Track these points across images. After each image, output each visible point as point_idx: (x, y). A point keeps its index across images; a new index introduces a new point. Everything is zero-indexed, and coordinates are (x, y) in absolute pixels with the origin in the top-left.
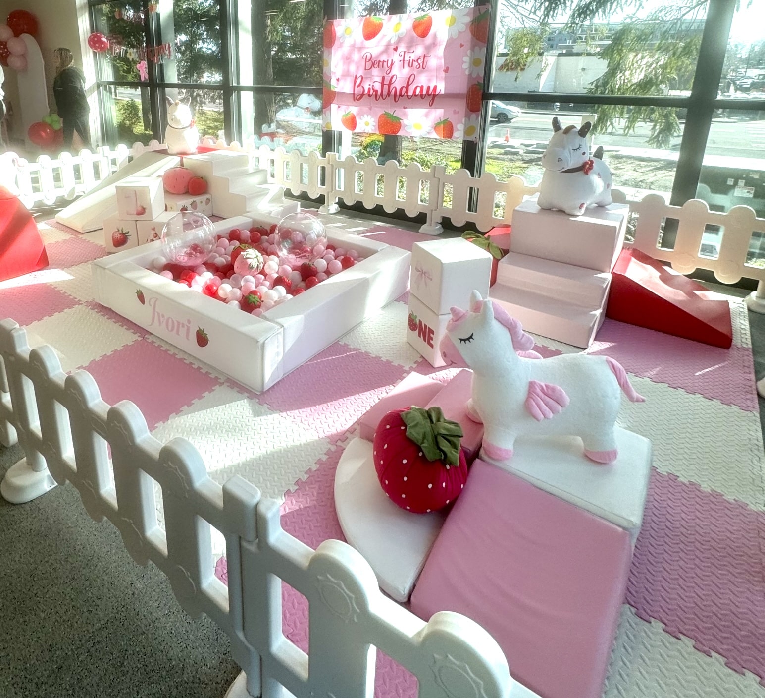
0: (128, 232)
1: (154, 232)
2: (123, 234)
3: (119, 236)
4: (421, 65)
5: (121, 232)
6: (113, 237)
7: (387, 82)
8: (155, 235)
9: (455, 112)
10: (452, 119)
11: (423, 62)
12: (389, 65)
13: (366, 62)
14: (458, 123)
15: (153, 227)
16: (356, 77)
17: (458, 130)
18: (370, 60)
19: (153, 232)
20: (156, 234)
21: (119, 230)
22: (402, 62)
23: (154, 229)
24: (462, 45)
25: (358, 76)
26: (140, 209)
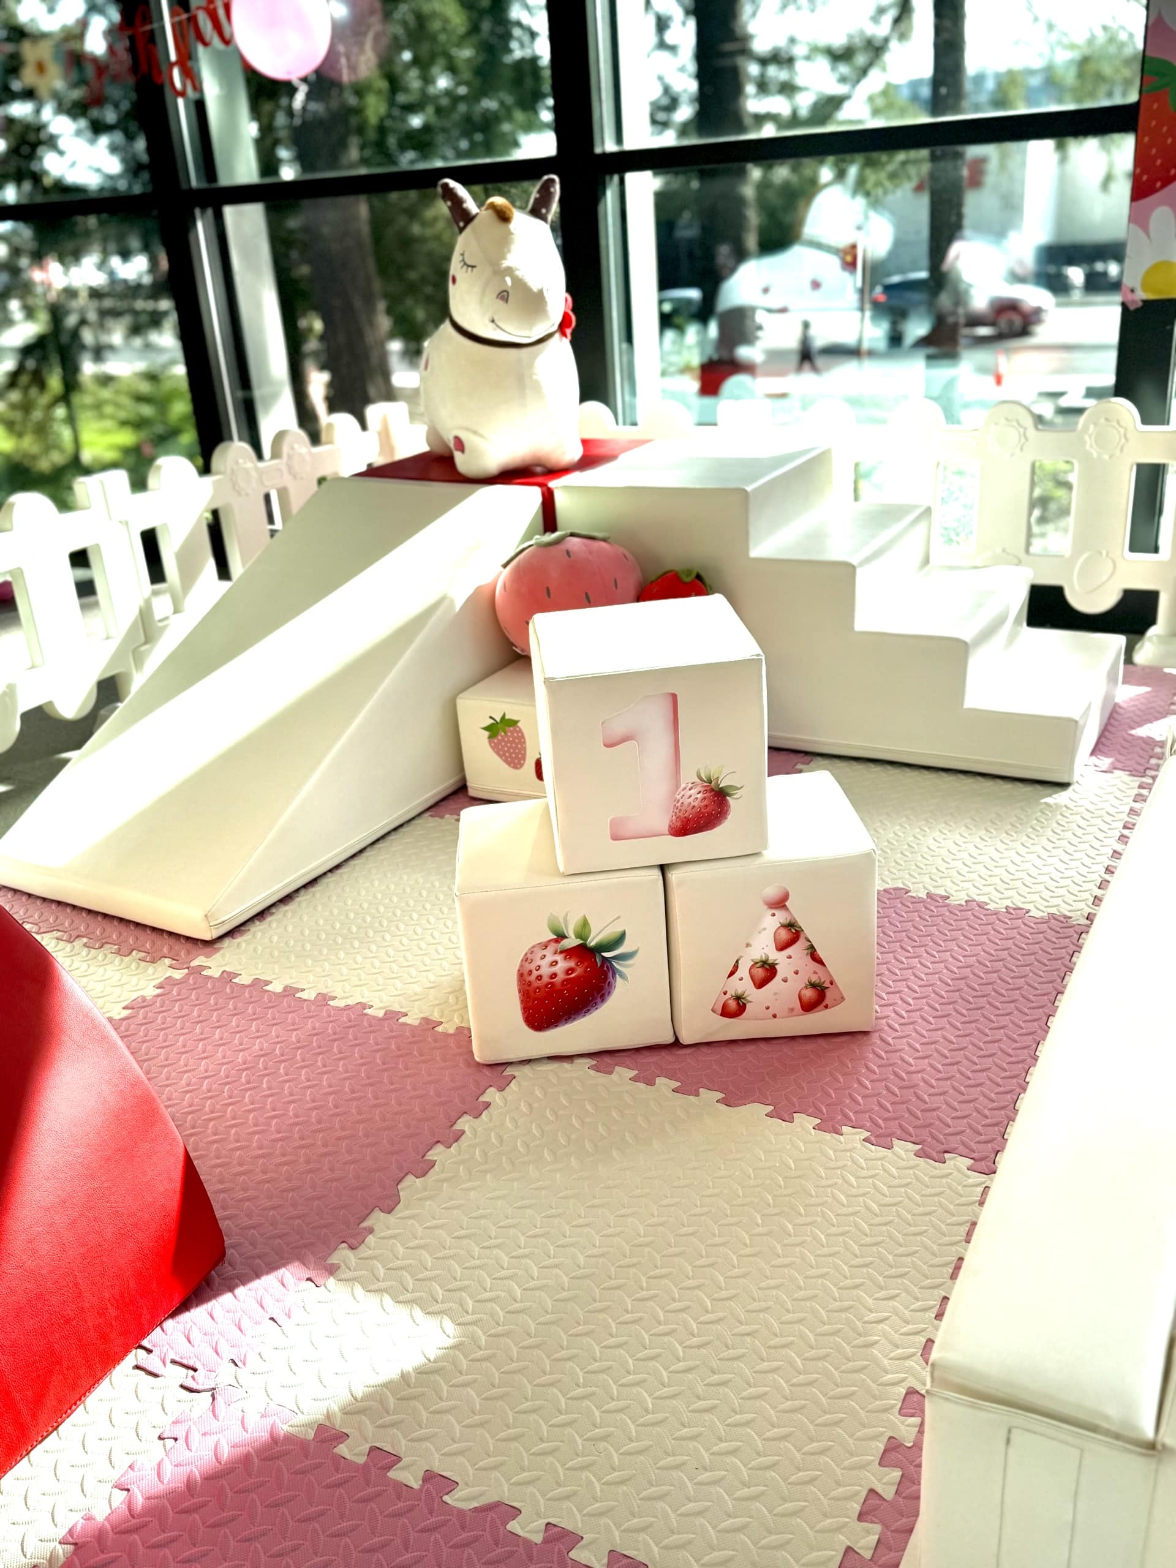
0: (620, 939)
1: (781, 917)
2: (583, 952)
3: (563, 965)
5: (572, 942)
6: (521, 975)
8: (784, 935)
19: (772, 922)
20: (790, 925)
21: (561, 937)
23: (780, 903)
26: (694, 797)
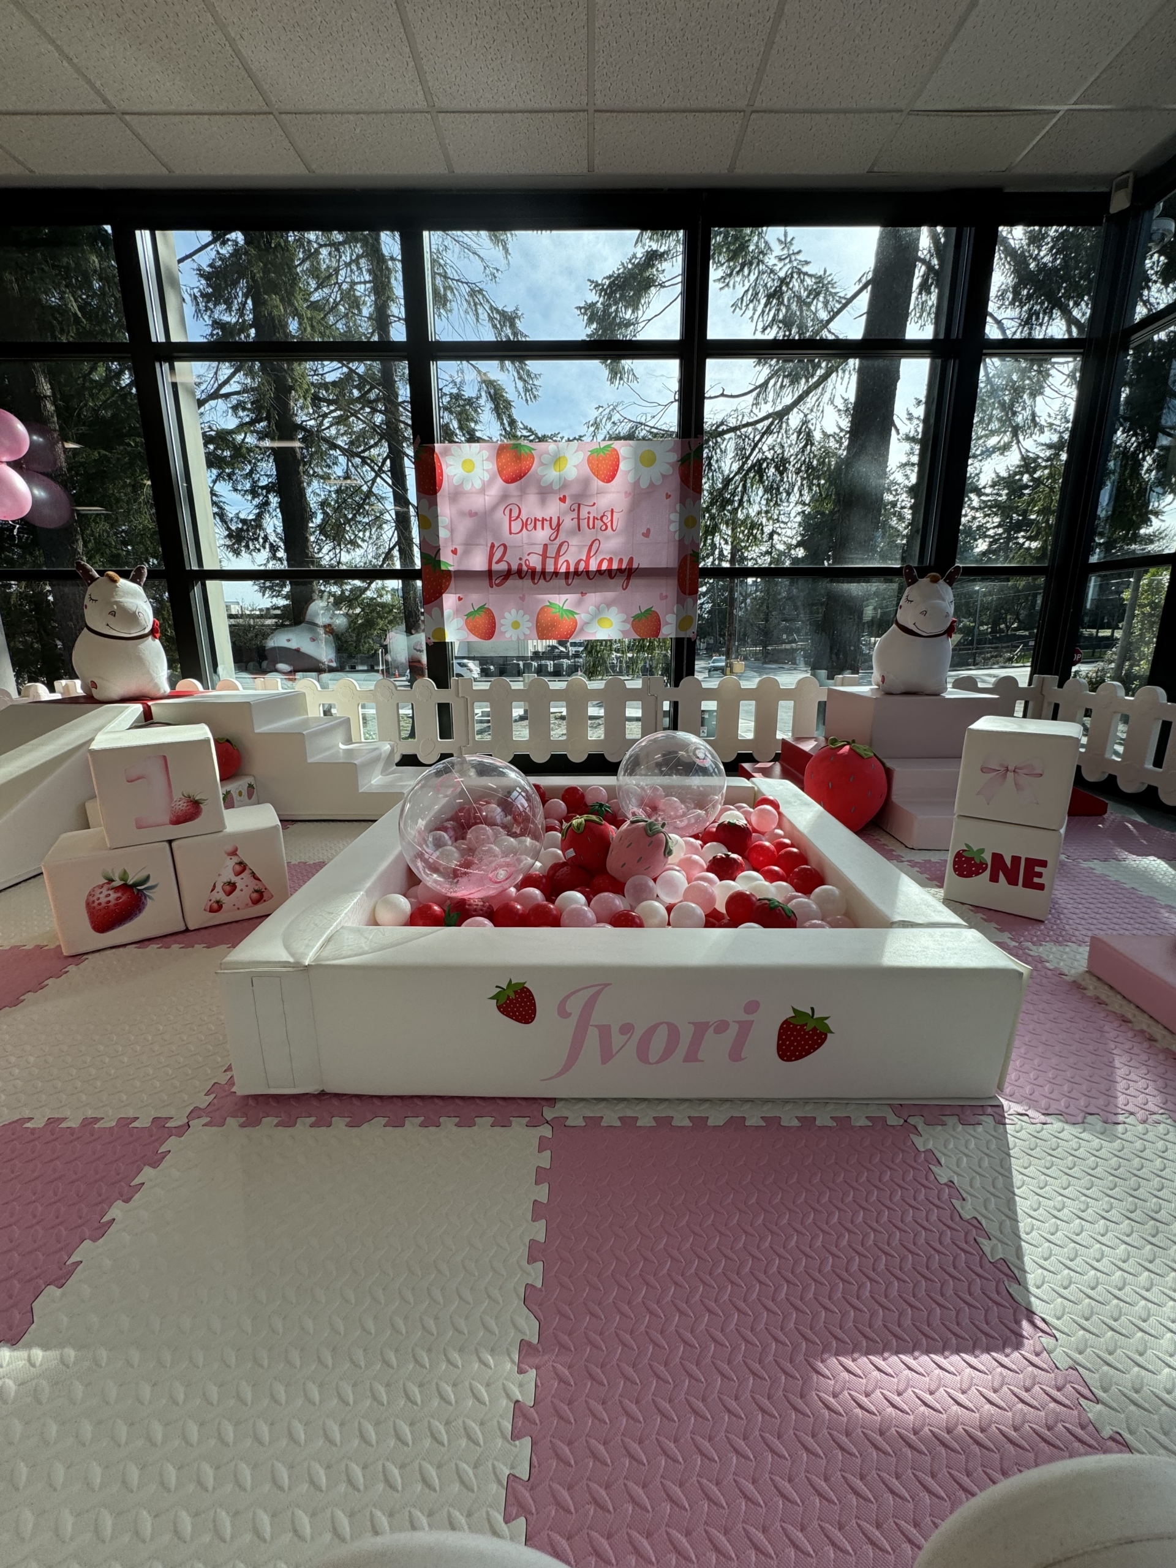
0: (147, 878)
1: (235, 859)
2: (125, 887)
3: (113, 896)
4: (609, 524)
5: (118, 883)
6: (88, 904)
7: (551, 552)
8: (238, 868)
9: (663, 597)
10: (659, 608)
11: (612, 520)
12: (554, 524)
13: (510, 521)
14: (667, 614)
15: (230, 848)
16: (493, 546)
17: (668, 624)
18: (518, 517)
19: (231, 863)
20: (240, 863)
21: (111, 881)
22: (576, 521)
23: (234, 853)
24: (668, 496)
25: (496, 545)
26: (182, 806)
